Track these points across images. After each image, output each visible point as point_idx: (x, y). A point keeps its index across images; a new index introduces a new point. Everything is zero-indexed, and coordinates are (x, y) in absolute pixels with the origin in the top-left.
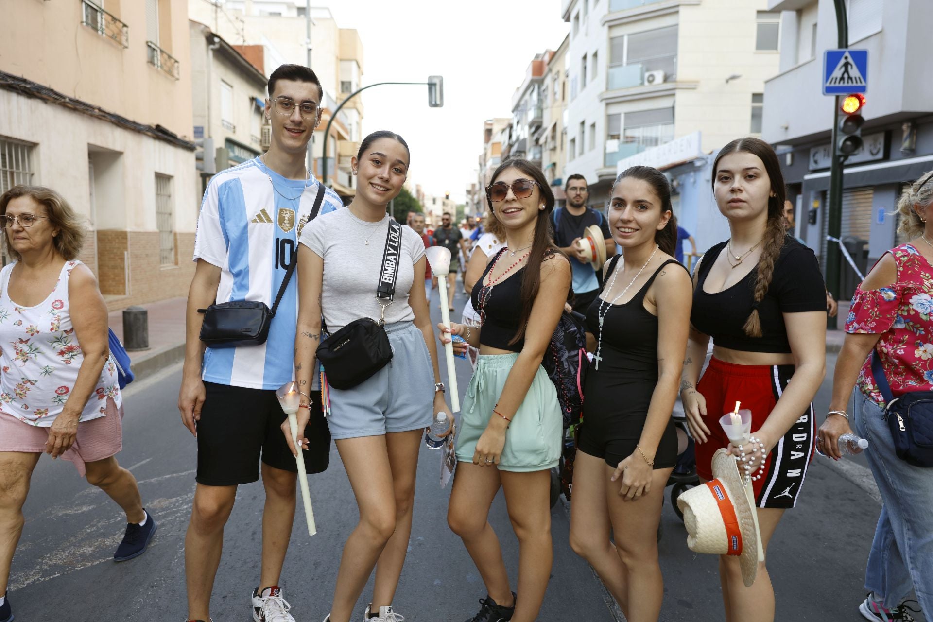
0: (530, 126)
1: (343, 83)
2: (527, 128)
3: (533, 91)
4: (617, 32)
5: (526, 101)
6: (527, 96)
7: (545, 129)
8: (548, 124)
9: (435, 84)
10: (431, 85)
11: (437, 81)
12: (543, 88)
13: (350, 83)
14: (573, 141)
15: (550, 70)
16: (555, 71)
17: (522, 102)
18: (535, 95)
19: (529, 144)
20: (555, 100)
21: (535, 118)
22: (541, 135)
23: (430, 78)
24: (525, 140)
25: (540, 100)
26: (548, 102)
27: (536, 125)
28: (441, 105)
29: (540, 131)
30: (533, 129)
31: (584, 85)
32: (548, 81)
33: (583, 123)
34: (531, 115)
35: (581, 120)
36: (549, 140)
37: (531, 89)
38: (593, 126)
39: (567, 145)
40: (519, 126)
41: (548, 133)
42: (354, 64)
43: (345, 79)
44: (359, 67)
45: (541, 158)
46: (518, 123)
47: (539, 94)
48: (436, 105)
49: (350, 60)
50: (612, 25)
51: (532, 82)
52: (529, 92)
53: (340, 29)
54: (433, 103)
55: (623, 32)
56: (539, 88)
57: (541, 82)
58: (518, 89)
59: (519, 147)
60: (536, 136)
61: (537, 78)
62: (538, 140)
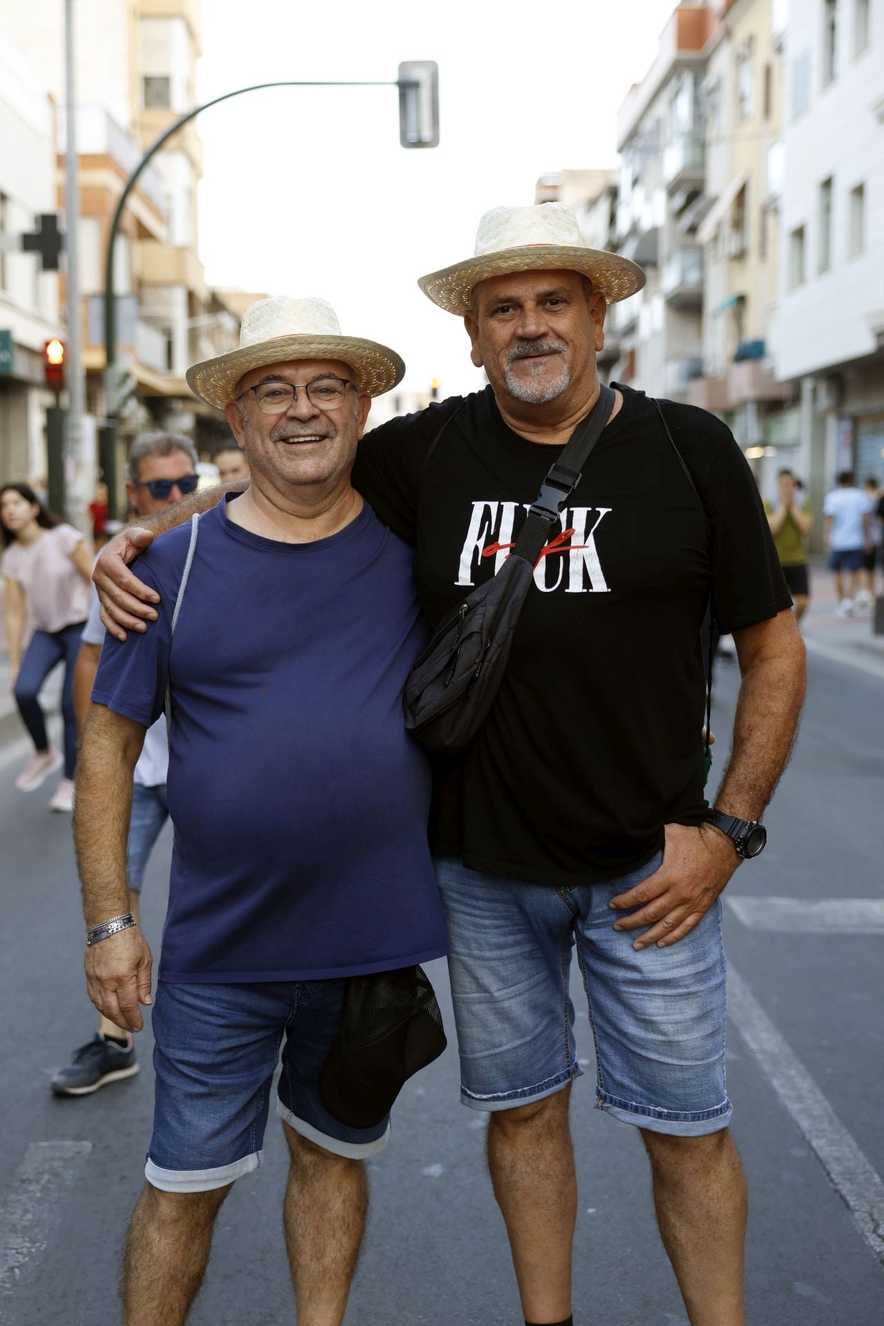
0: (672, 192)
1: (148, 81)
2: (660, 197)
3: (677, 94)
5: (658, 123)
6: (661, 108)
7: (714, 201)
8: (721, 186)
9: (416, 85)
10: (406, 87)
11: (422, 75)
12: (709, 82)
13: (166, 81)
14: (799, 234)
15: (728, 34)
16: (741, 33)
17: (648, 125)
18: (684, 106)
19: (668, 242)
20: (742, 117)
21: (684, 169)
22: (702, 216)
23: (404, 66)
24: (654, 232)
25: (700, 118)
26: (723, 121)
27: (687, 189)
28: (434, 143)
29: (698, 206)
30: (679, 200)
31: (830, 74)
32: (722, 64)
33: (827, 184)
34: (673, 161)
35: (822, 175)
36: (727, 230)
37: (673, 84)
38: (859, 191)
39: (781, 246)
40: (640, 192)
41: (722, 211)
42: (177, 28)
43: (155, 70)
44: (191, 33)
45: (702, 283)
46: (635, 182)
47: (697, 102)
48: (419, 144)
49: (167, 16)
51: (676, 69)
52: (666, 95)
54: (412, 136)
56: (697, 83)
57: (700, 68)
58: (635, 86)
59: (638, 250)
60: (688, 219)
61: (691, 55)
62: (693, 230)
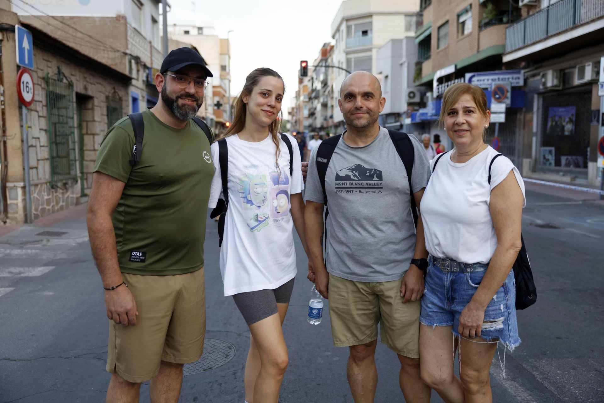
1: (222, 66)
2: (320, 83)
4: (350, 56)
5: (319, 69)
6: (320, 66)
7: (328, 86)
8: (329, 83)
12: (327, 64)
13: (225, 66)
15: (330, 55)
17: (317, 69)
18: (324, 67)
19: (321, 93)
21: (324, 79)
22: (326, 89)
24: (319, 91)
25: (326, 71)
26: (330, 72)
27: (324, 83)
30: (323, 85)
34: (322, 77)
36: (331, 93)
40: (317, 81)
41: (329, 89)
42: (227, 56)
43: (223, 64)
44: (229, 57)
46: (316, 79)
49: (225, 54)
50: (347, 53)
51: (321, 61)
52: (321, 64)
53: (221, 39)
55: (352, 56)
56: (325, 63)
57: (326, 60)
58: (315, 60)
59: (316, 94)
60: (324, 90)
61: (324, 58)
62: (325, 92)
